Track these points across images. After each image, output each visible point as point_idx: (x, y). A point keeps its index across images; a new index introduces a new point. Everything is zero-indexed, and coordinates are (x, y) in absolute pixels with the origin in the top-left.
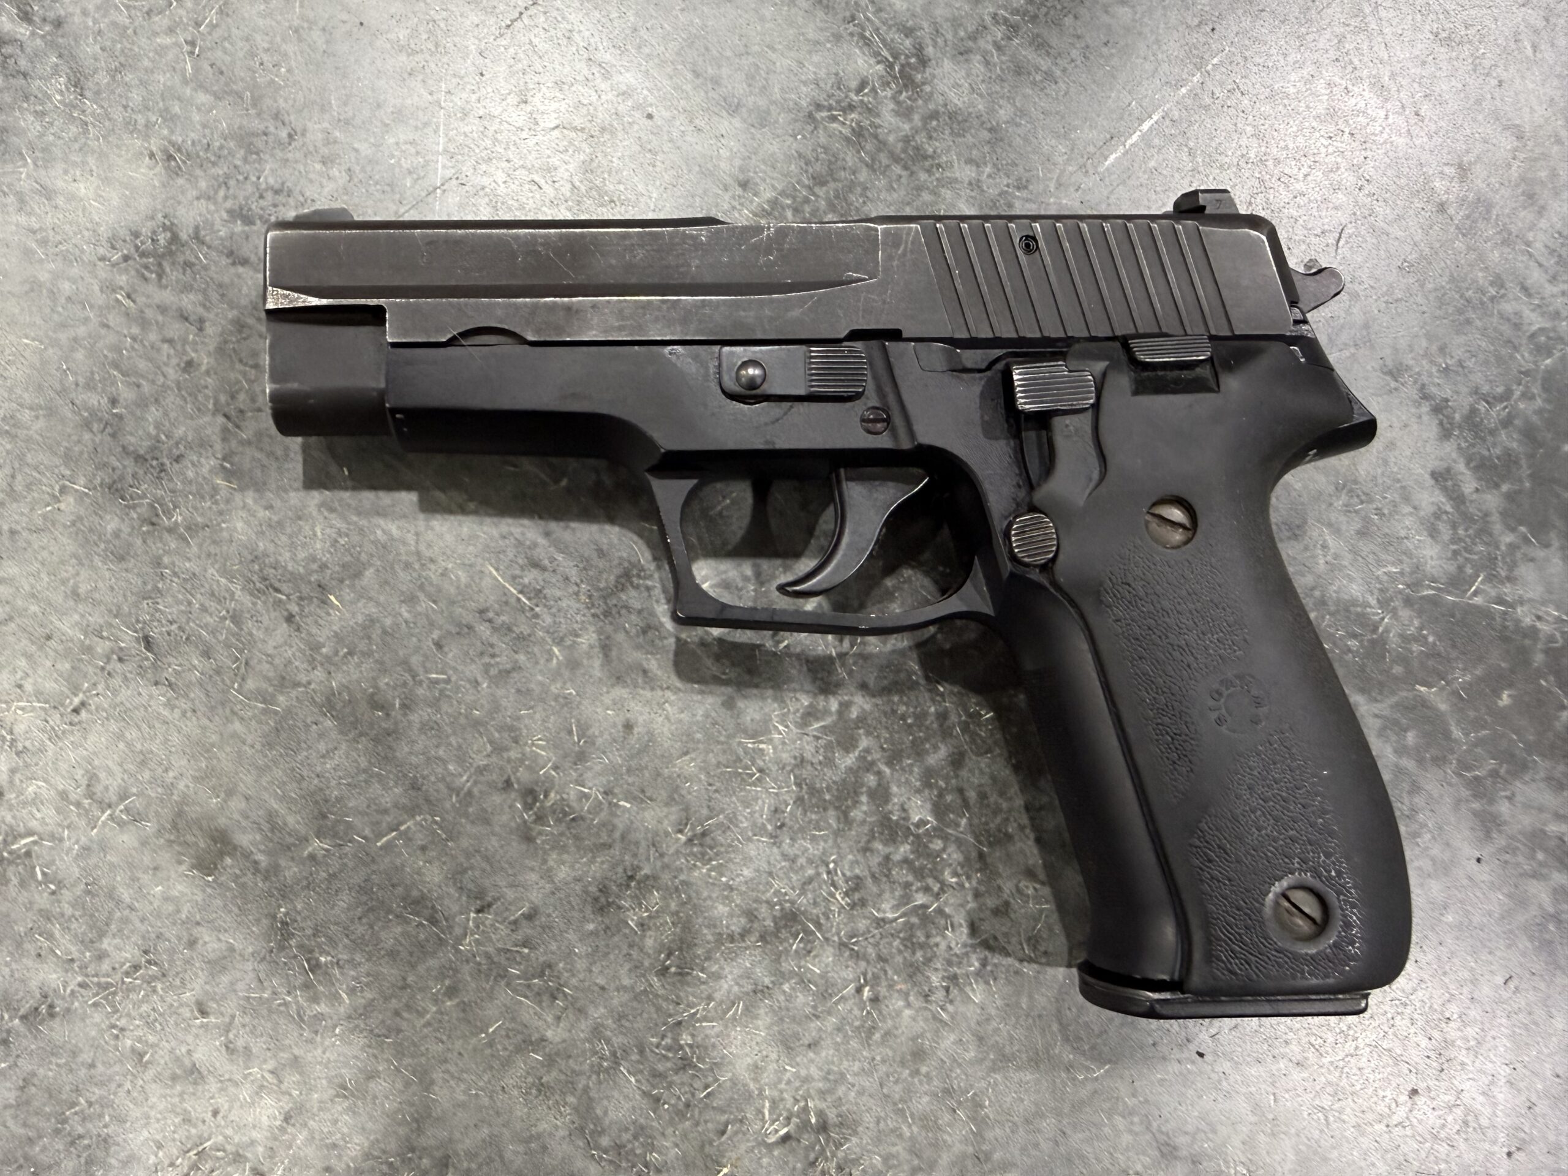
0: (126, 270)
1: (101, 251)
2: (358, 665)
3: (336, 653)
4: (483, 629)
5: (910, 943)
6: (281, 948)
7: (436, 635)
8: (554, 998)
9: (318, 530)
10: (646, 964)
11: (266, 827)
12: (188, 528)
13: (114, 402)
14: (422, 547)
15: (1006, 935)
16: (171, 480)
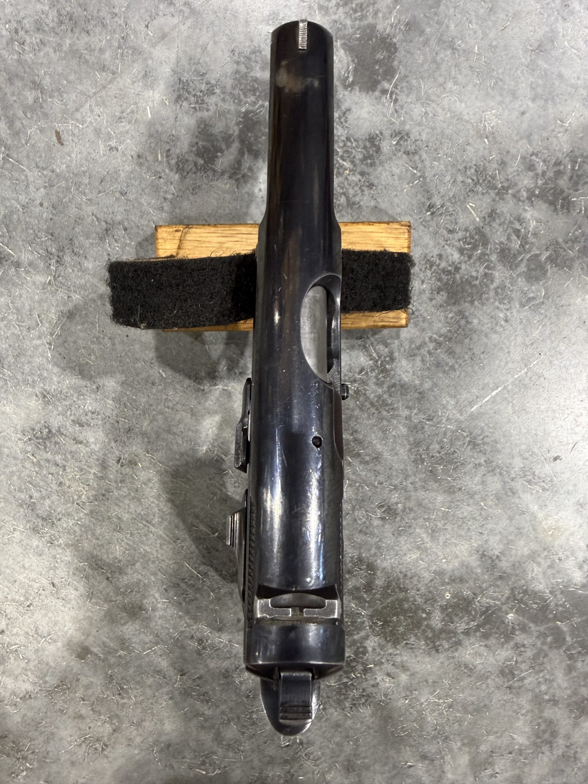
0: (30, 444)
1: (19, 436)
2: (135, 595)
3: (126, 591)
4: (183, 585)
5: (339, 693)
6: (110, 683)
7: (165, 587)
8: (208, 702)
9: (117, 547)
10: (242, 694)
11: (102, 646)
12: (66, 545)
13: (31, 497)
14: (159, 556)
15: (375, 693)
16: (57, 527)
